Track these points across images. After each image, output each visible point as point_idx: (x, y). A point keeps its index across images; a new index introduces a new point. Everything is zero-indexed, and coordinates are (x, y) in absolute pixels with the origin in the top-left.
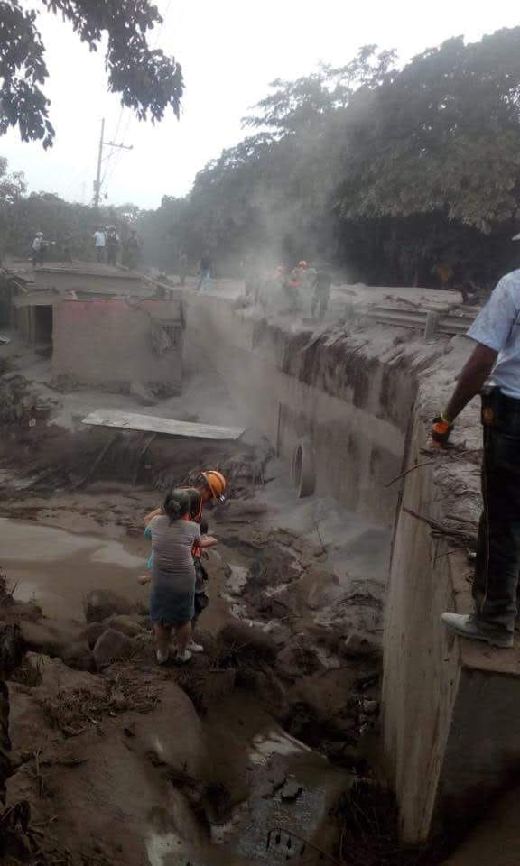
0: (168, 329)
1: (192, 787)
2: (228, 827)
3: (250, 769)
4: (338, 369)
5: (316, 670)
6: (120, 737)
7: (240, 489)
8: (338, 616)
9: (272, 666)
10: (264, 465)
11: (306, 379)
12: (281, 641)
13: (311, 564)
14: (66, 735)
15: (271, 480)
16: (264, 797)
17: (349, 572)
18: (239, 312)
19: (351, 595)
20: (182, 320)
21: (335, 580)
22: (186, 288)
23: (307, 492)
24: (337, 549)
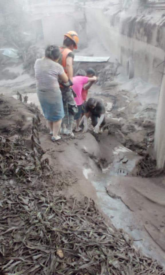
0: (81, 23)
1: (96, 158)
2: (107, 169)
3: (113, 155)
4: (142, 30)
5: (134, 131)
6: (73, 145)
7: (109, 78)
8: (141, 115)
9: (120, 130)
10: (117, 69)
11: (130, 36)
12: (123, 123)
13: (133, 100)
14: (58, 144)
15: (119, 74)
16: (118, 162)
17: (145, 102)
18: (105, 13)
19: (145, 108)
20: (85, 18)
21: (141, 104)
22: (86, 6)
23: (131, 77)
24: (141, 94)
